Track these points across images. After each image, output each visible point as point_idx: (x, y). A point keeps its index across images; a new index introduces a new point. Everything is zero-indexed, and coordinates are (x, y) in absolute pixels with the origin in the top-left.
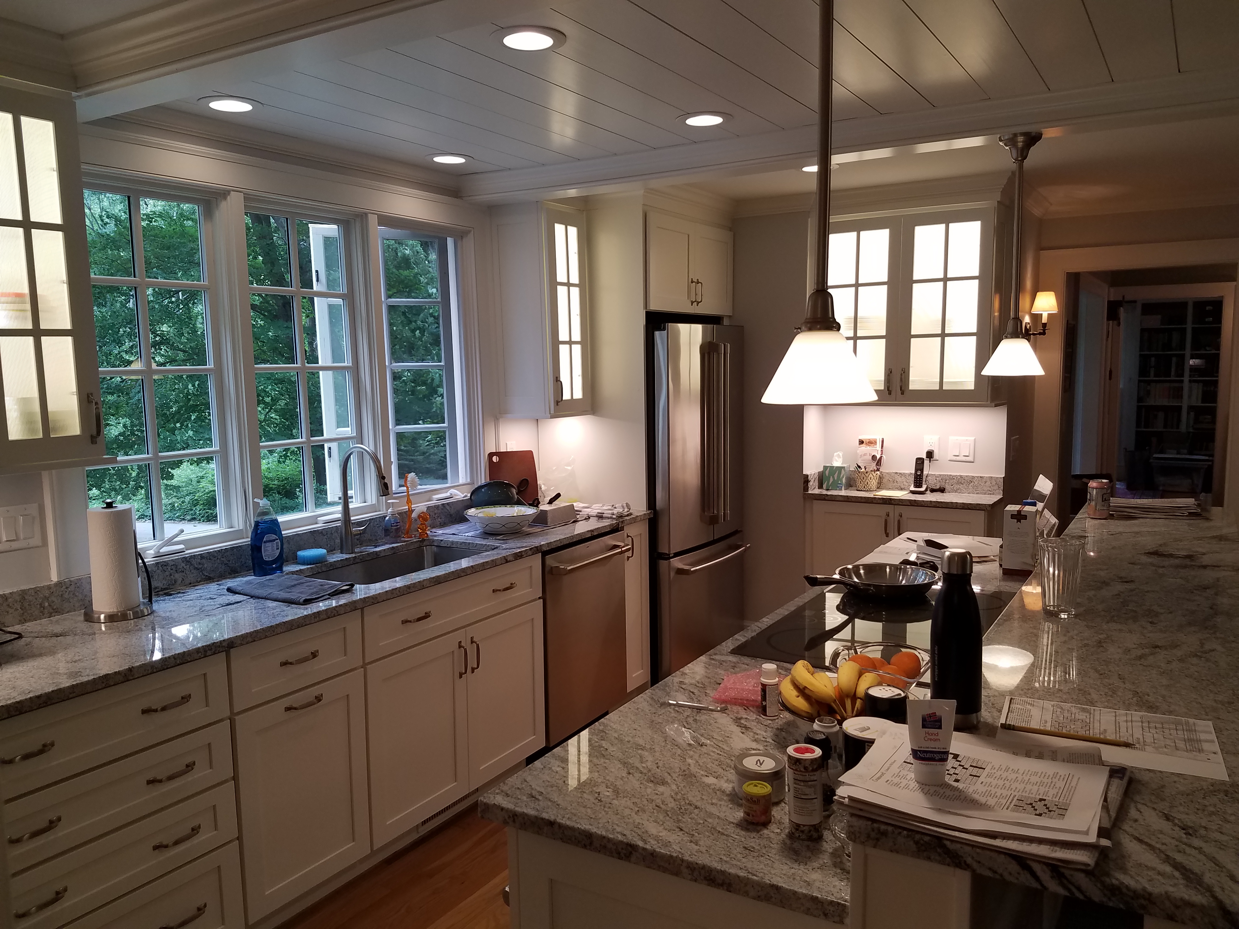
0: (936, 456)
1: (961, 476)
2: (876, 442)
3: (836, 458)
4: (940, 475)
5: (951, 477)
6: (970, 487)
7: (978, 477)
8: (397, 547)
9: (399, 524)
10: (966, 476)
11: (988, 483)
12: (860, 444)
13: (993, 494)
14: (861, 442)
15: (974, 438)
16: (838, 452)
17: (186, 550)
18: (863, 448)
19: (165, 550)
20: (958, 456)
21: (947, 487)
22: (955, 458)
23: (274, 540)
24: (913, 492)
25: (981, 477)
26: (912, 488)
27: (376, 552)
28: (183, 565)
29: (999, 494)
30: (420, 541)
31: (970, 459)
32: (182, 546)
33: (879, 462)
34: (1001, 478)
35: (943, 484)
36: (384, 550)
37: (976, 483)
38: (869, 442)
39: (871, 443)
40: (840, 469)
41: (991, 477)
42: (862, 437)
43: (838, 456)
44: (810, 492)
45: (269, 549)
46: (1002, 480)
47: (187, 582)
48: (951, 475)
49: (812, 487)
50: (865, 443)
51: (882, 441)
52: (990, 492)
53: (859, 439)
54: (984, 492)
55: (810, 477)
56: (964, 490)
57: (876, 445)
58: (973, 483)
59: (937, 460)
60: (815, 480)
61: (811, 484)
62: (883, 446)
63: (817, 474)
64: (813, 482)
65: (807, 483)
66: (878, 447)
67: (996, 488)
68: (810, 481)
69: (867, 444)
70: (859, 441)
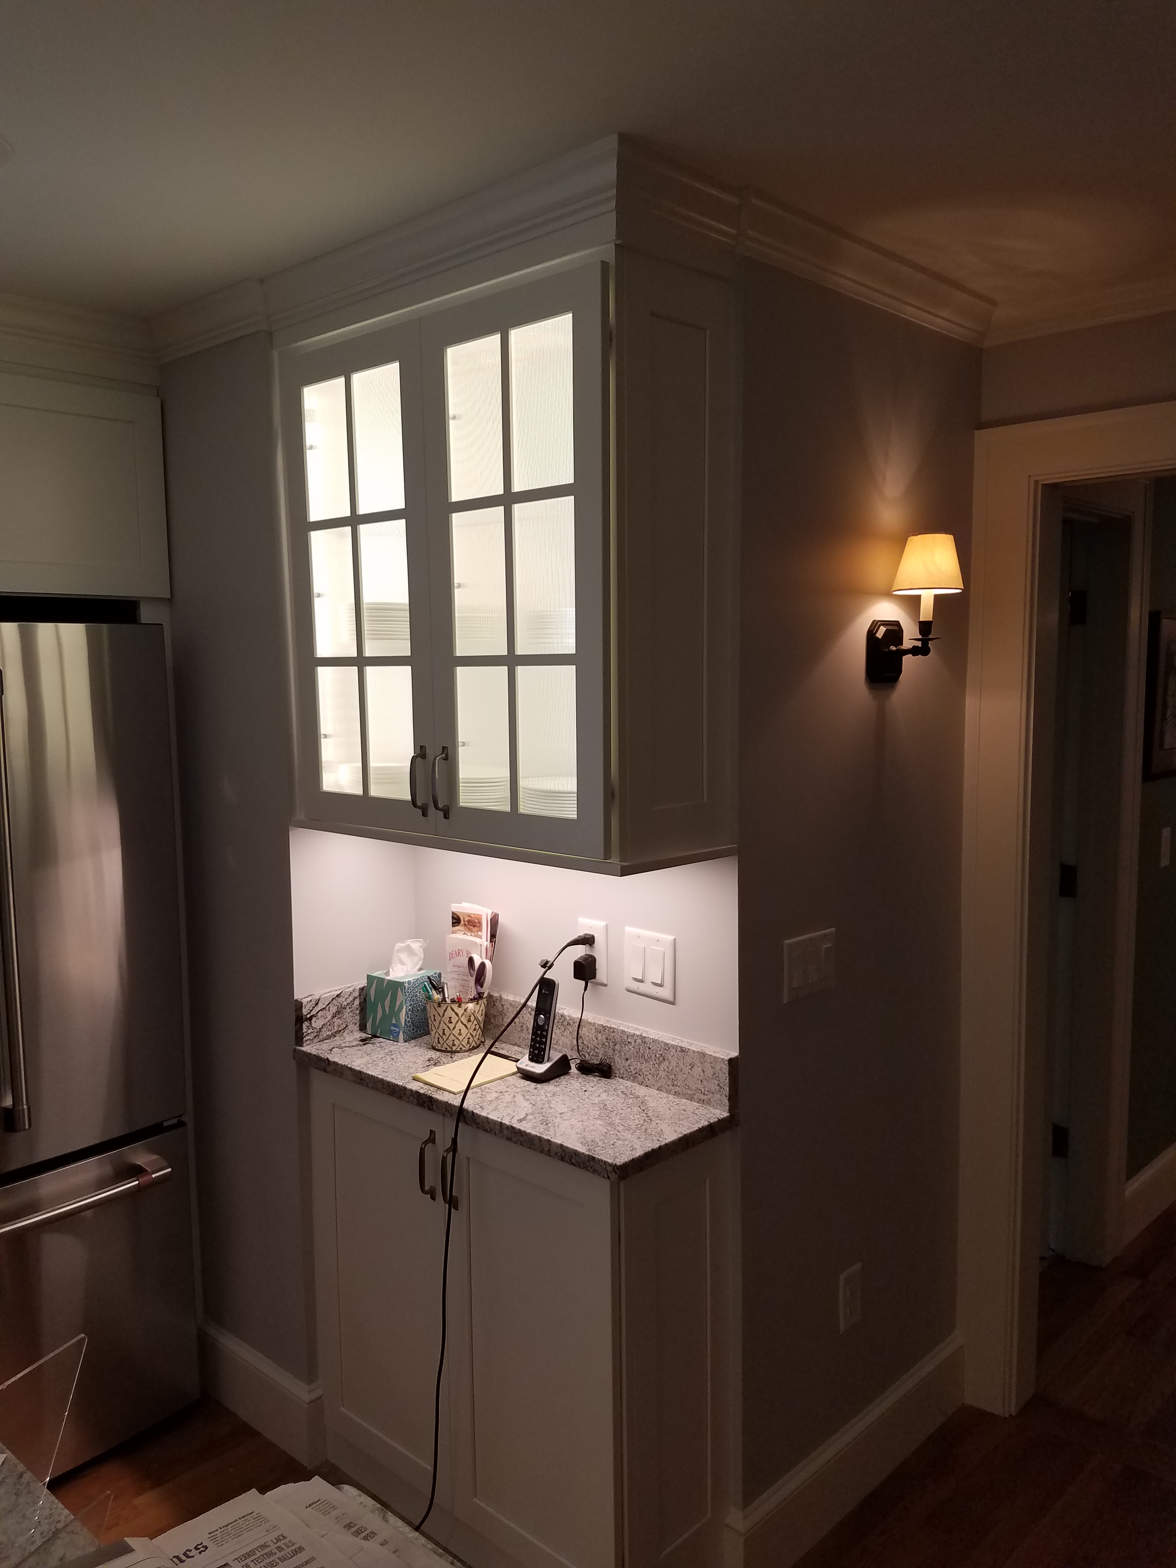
0: (602, 973)
1: (643, 1038)
2: (480, 923)
3: (404, 956)
5: (626, 1039)
7: (674, 1047)
10: (656, 1041)
12: (452, 925)
13: (709, 1102)
14: (456, 920)
15: (672, 938)
16: (409, 942)
18: (459, 935)
20: (641, 981)
21: (619, 1064)
22: (635, 986)
25: (683, 1050)
26: (526, 1062)
29: (720, 1105)
31: (665, 992)
33: (480, 975)
34: (723, 1061)
35: (610, 1053)
37: (674, 1064)
38: (469, 921)
39: (473, 924)
40: (396, 986)
41: (704, 1054)
42: (457, 909)
43: (410, 951)
46: (726, 1068)
48: (625, 1032)
49: (325, 1033)
50: (462, 922)
51: (494, 922)
52: (702, 1097)
53: (453, 913)
54: (689, 1092)
55: (320, 1006)
56: (650, 1077)
57: (481, 931)
58: (666, 1062)
59: (605, 985)
60: (338, 1012)
61: (317, 1023)
62: (493, 936)
63: (357, 994)
64: (329, 1017)
65: (305, 1025)
66: (483, 940)
67: (714, 1087)
68: (310, 1019)
69: (465, 925)
70: (453, 918)
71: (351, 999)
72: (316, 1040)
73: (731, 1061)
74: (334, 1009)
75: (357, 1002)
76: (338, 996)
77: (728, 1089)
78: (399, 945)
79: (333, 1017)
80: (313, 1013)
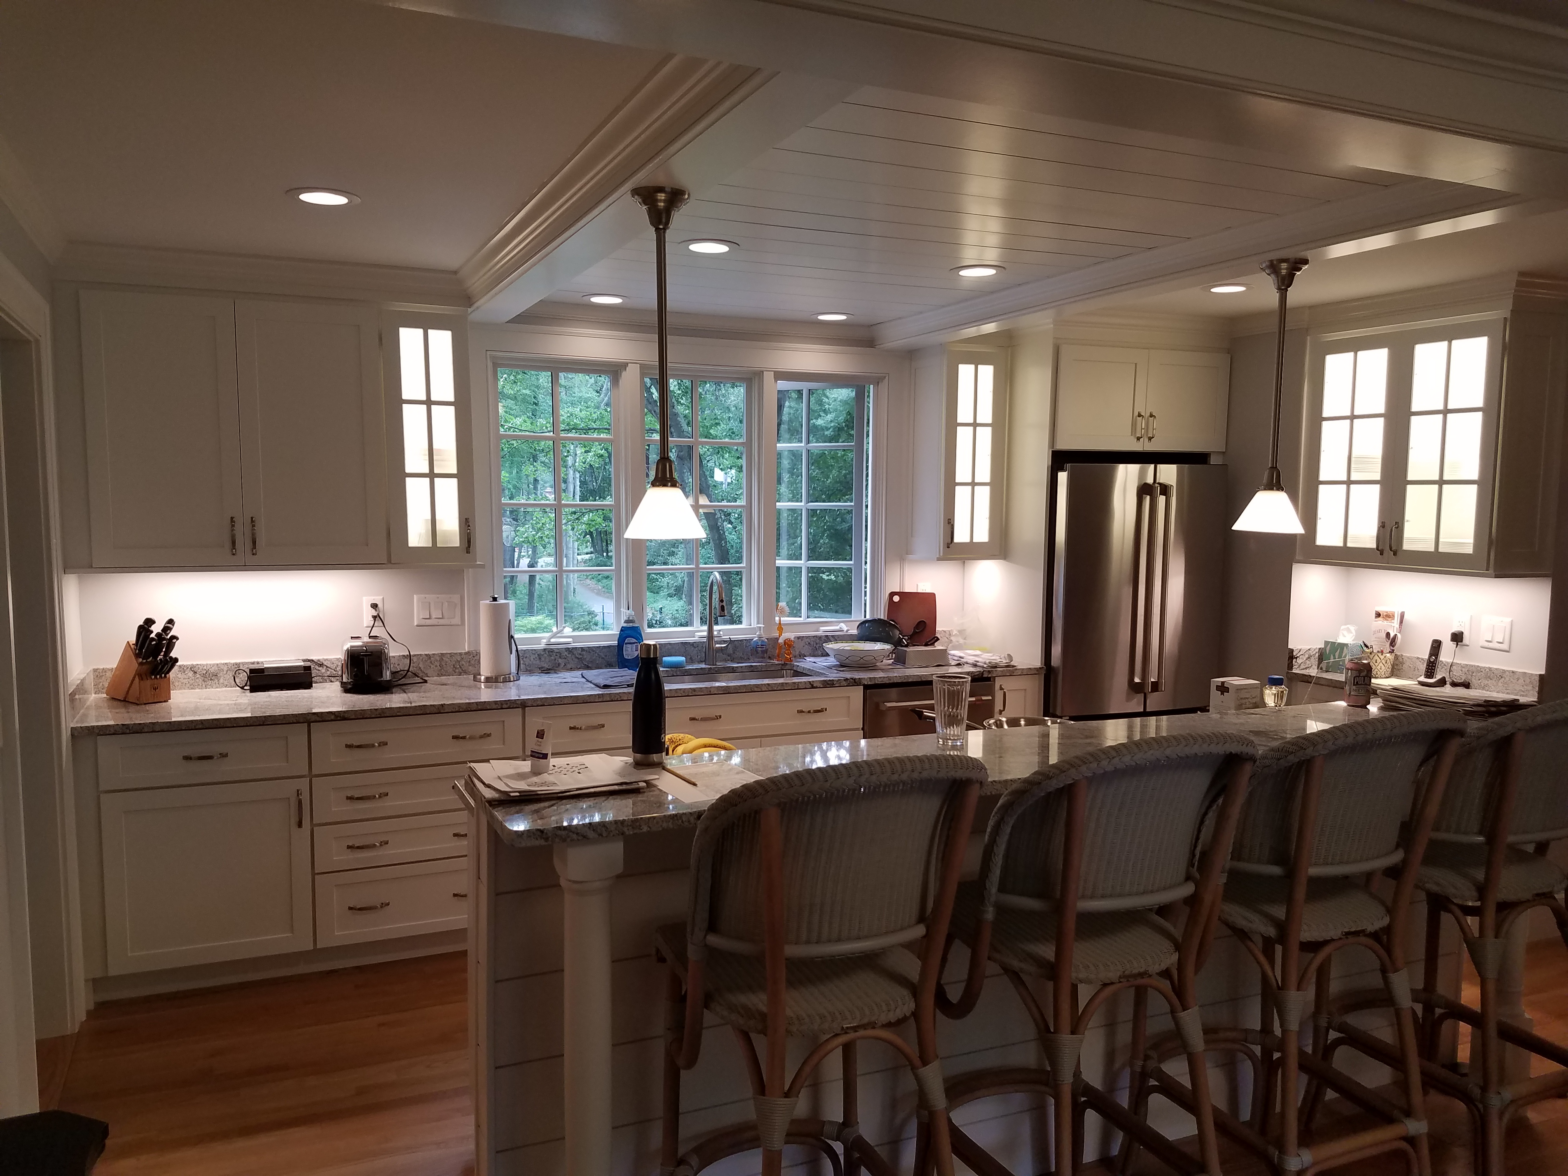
0: (1466, 640)
1: (1490, 669)
2: (1394, 616)
3: (1345, 633)
4: (1467, 665)
5: (1479, 669)
6: (1500, 684)
7: (1509, 671)
8: (756, 666)
9: (765, 646)
10: (1496, 669)
11: (1521, 681)
12: (1376, 617)
14: (1378, 615)
15: (1510, 620)
16: (1348, 626)
17: (574, 643)
18: (1380, 622)
19: (553, 640)
20: (1491, 642)
21: (1474, 682)
22: (1487, 644)
23: (634, 643)
24: (1423, 684)
25: (1513, 672)
26: (1422, 679)
27: (733, 667)
28: (566, 653)
29: (1533, 696)
30: (782, 665)
31: (1505, 647)
32: (570, 640)
33: (1393, 642)
34: (1536, 675)
35: (1470, 677)
36: (741, 667)
37: (1507, 679)
38: (1386, 615)
39: (1389, 616)
40: (1342, 646)
41: (1525, 673)
42: (1380, 609)
43: (1349, 631)
44: (1293, 671)
45: (629, 650)
46: (1537, 679)
47: (569, 666)
48: (1478, 666)
49: (1302, 667)
50: (1382, 616)
51: (1402, 615)
52: (1523, 693)
53: (1376, 611)
54: (1515, 692)
55: (1301, 653)
56: (1493, 687)
57: (1394, 619)
58: (1503, 679)
59: (1467, 646)
60: (1309, 658)
61: (1299, 661)
62: (1401, 622)
63: (1317, 650)
64: (1305, 659)
65: (1294, 660)
66: (1396, 623)
67: (1530, 688)
68: (1296, 658)
69: (1383, 617)
70: (1376, 614)
71: (1314, 653)
72: (1298, 669)
73: (1540, 675)
74: (1307, 656)
75: (1317, 655)
76: (1309, 650)
77: (1537, 688)
78: (1343, 627)
79: (1307, 659)
80: (1298, 655)
